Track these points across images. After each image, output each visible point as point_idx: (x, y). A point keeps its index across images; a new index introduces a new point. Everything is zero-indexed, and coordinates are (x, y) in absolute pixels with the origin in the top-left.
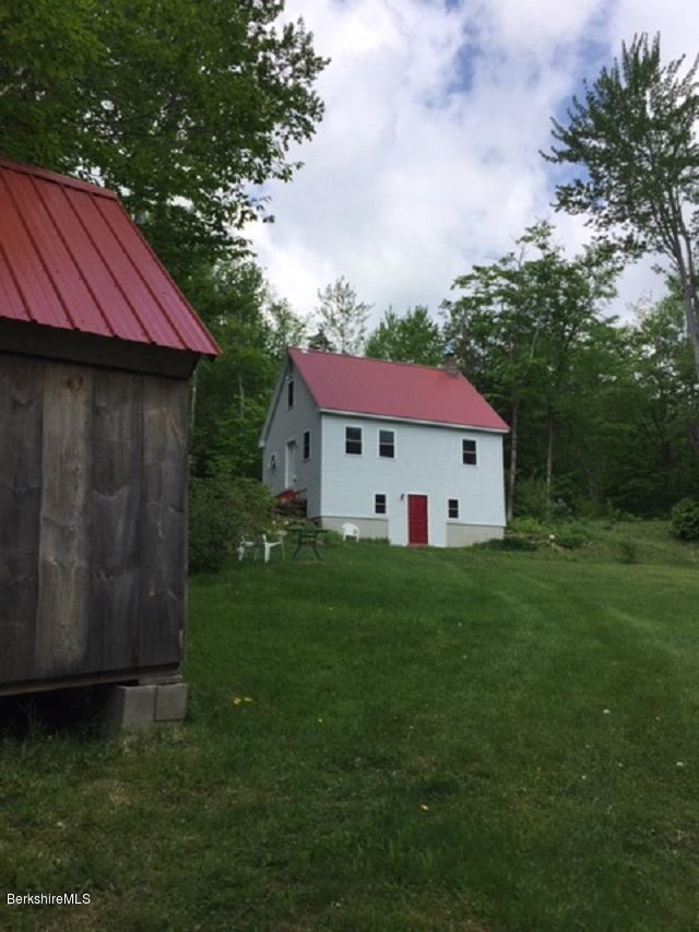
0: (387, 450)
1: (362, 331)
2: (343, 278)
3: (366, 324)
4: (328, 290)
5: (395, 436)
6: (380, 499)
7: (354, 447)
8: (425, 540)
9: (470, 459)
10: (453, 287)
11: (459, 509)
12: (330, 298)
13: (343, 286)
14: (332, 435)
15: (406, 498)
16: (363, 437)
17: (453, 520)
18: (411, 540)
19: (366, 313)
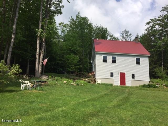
0: (114, 61)
1: (131, 39)
2: (126, 29)
3: (131, 38)
4: (123, 31)
5: (116, 58)
6: (112, 74)
7: (105, 61)
8: (125, 84)
9: (138, 63)
10: (146, 25)
11: (135, 76)
12: (123, 33)
13: (126, 30)
14: (99, 58)
15: (119, 74)
16: (107, 58)
17: (133, 79)
18: (120, 84)
19: (131, 36)
